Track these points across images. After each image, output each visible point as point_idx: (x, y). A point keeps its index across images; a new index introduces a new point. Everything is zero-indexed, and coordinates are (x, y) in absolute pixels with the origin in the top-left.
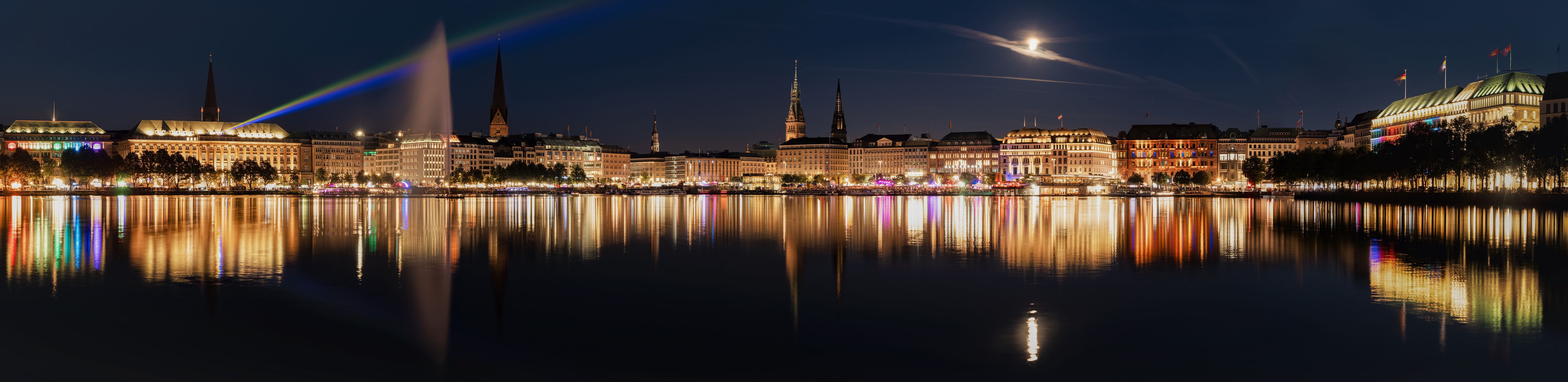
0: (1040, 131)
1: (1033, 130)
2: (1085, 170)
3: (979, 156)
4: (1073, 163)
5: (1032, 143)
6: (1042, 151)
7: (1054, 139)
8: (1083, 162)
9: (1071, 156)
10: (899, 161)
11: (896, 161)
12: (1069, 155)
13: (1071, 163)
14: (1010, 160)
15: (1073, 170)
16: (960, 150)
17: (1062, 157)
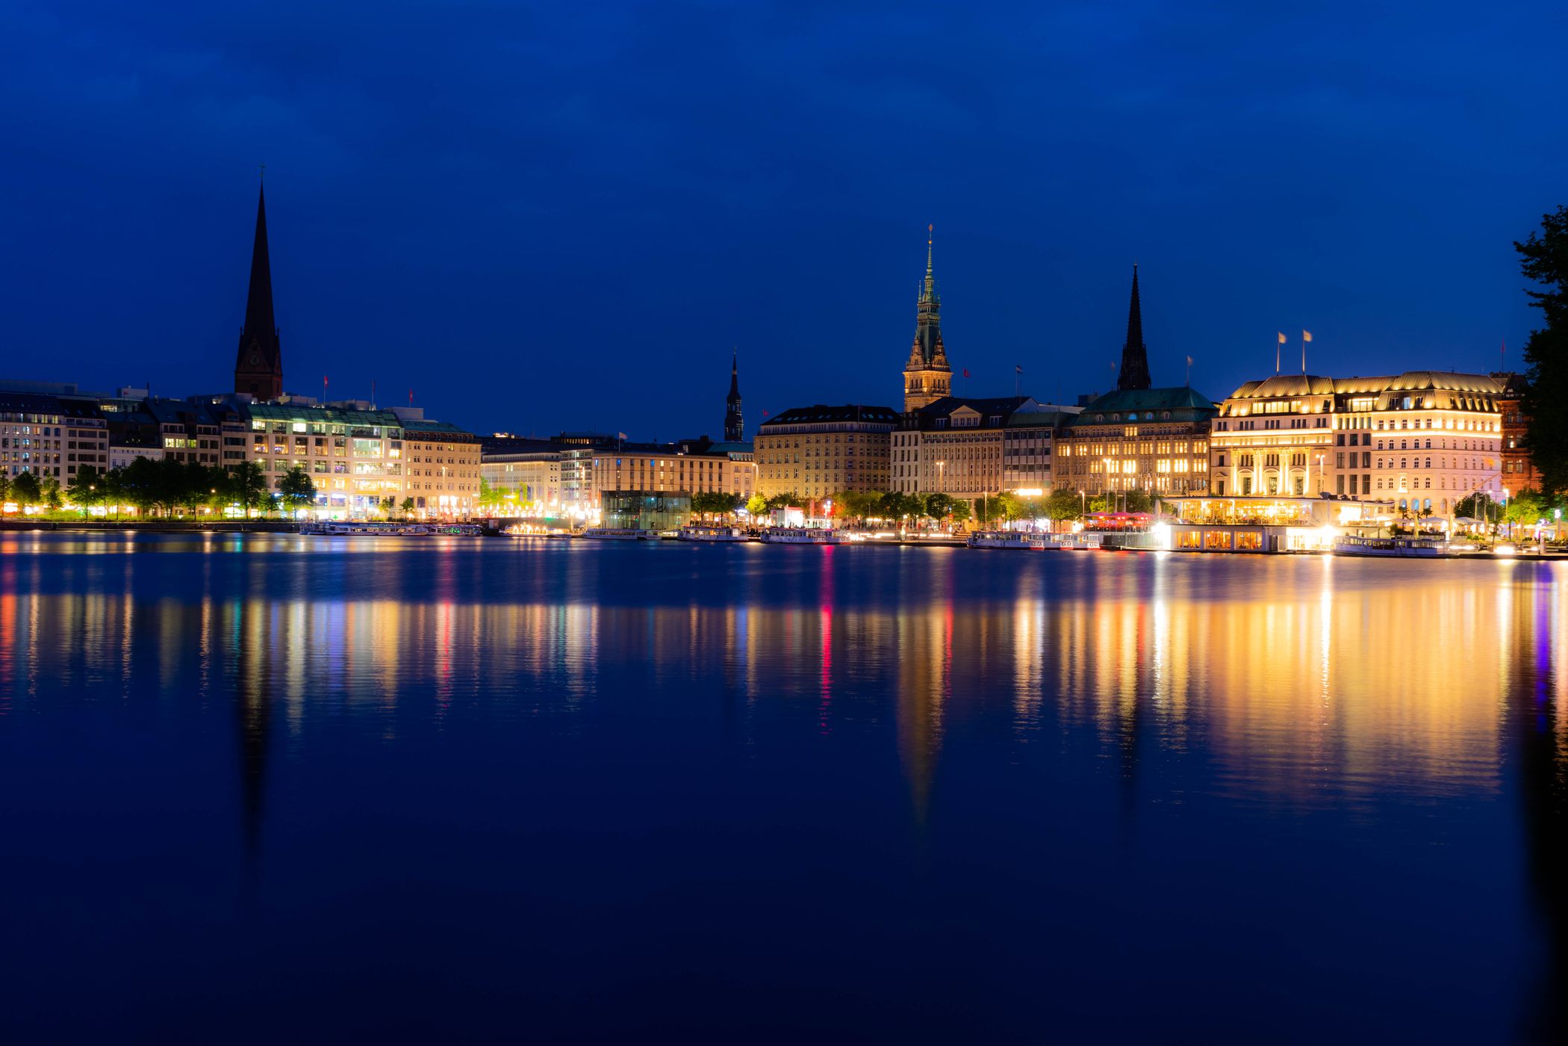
0: (1313, 380)
1: (1296, 379)
2: (1416, 485)
3: (1164, 448)
4: (1386, 465)
5: (1290, 413)
6: (1311, 434)
7: (1341, 403)
8: (1410, 463)
9: (1380, 447)
10: (993, 464)
11: (986, 462)
12: (1375, 445)
13: (1380, 466)
14: (1235, 458)
15: (1385, 485)
16: (1123, 435)
17: (1360, 449)
